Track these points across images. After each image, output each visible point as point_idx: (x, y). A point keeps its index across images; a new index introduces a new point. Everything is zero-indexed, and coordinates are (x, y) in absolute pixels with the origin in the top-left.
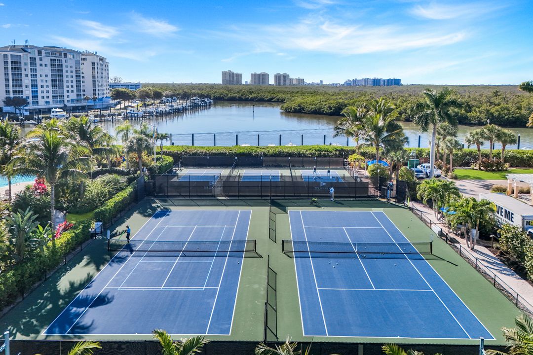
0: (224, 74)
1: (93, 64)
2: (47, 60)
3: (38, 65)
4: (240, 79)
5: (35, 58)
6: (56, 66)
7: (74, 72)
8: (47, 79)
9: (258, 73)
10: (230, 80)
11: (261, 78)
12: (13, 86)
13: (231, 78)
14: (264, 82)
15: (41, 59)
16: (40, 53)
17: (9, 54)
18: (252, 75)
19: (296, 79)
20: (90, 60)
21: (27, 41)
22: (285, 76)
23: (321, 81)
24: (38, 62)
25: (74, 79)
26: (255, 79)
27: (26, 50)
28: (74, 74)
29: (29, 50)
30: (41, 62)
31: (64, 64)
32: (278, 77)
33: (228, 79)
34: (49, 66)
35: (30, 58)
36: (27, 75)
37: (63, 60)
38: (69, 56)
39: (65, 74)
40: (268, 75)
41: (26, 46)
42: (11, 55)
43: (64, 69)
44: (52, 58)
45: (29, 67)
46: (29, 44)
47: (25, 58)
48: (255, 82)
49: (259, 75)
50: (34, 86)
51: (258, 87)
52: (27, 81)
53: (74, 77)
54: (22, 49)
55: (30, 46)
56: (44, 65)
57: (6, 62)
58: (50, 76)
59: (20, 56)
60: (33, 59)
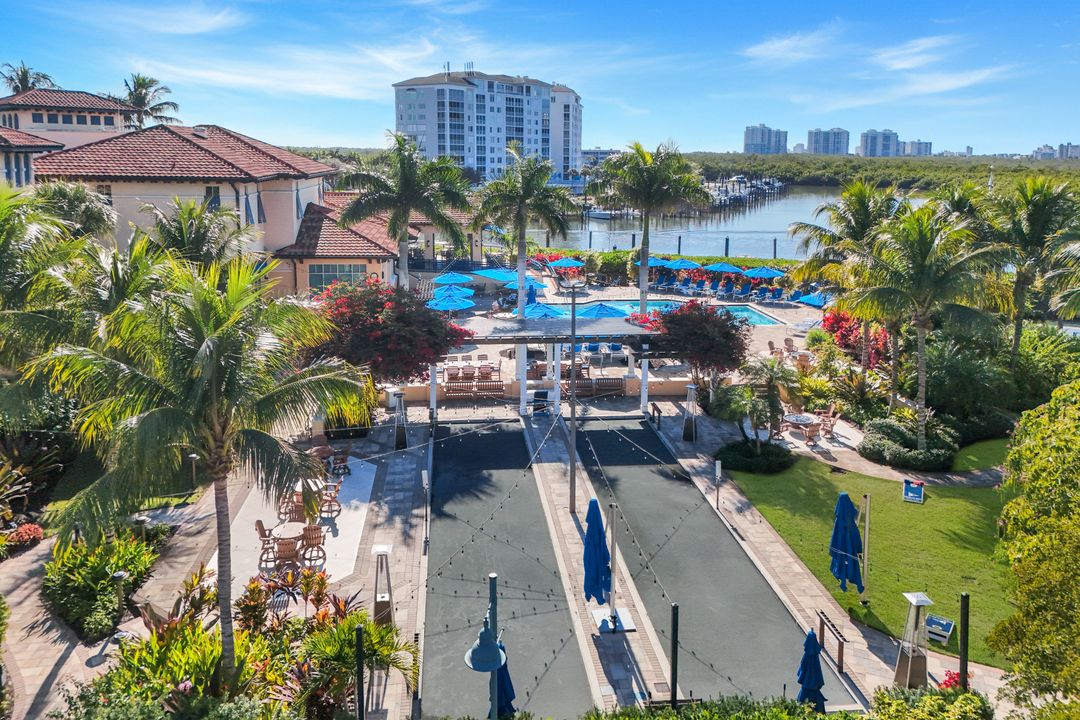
0: (750, 132)
1: (567, 107)
2: (500, 101)
3: (488, 109)
4: (782, 144)
5: (484, 97)
6: (514, 111)
7: (540, 122)
8: (499, 135)
9: (825, 128)
10: (762, 146)
11: (831, 140)
12: (452, 148)
13: (765, 140)
14: (837, 150)
15: (492, 99)
16: (491, 86)
17: (447, 88)
18: (810, 133)
19: (912, 143)
20: (561, 99)
21: (471, 65)
22: (888, 137)
23: (969, 149)
24: (488, 104)
25: (540, 136)
26: (817, 142)
27: (471, 80)
28: (539, 128)
29: (476, 82)
30: (492, 104)
31: (525, 107)
32: (870, 139)
33: (759, 141)
34: (504, 110)
35: (477, 96)
36: (471, 129)
37: (524, 98)
38: (534, 93)
39: (526, 126)
40: (848, 134)
41: (471, 74)
42: (450, 90)
43: (526, 117)
44: (509, 96)
45: (475, 114)
46: (475, 69)
47: (470, 98)
48: (816, 150)
49: (827, 134)
50: (482, 149)
51: (824, 158)
52: (471, 140)
53: (540, 132)
54: (464, 79)
55: (477, 73)
56: (496, 110)
57: (441, 104)
58: (504, 130)
59: (462, 91)
60: (481, 98)
